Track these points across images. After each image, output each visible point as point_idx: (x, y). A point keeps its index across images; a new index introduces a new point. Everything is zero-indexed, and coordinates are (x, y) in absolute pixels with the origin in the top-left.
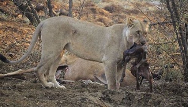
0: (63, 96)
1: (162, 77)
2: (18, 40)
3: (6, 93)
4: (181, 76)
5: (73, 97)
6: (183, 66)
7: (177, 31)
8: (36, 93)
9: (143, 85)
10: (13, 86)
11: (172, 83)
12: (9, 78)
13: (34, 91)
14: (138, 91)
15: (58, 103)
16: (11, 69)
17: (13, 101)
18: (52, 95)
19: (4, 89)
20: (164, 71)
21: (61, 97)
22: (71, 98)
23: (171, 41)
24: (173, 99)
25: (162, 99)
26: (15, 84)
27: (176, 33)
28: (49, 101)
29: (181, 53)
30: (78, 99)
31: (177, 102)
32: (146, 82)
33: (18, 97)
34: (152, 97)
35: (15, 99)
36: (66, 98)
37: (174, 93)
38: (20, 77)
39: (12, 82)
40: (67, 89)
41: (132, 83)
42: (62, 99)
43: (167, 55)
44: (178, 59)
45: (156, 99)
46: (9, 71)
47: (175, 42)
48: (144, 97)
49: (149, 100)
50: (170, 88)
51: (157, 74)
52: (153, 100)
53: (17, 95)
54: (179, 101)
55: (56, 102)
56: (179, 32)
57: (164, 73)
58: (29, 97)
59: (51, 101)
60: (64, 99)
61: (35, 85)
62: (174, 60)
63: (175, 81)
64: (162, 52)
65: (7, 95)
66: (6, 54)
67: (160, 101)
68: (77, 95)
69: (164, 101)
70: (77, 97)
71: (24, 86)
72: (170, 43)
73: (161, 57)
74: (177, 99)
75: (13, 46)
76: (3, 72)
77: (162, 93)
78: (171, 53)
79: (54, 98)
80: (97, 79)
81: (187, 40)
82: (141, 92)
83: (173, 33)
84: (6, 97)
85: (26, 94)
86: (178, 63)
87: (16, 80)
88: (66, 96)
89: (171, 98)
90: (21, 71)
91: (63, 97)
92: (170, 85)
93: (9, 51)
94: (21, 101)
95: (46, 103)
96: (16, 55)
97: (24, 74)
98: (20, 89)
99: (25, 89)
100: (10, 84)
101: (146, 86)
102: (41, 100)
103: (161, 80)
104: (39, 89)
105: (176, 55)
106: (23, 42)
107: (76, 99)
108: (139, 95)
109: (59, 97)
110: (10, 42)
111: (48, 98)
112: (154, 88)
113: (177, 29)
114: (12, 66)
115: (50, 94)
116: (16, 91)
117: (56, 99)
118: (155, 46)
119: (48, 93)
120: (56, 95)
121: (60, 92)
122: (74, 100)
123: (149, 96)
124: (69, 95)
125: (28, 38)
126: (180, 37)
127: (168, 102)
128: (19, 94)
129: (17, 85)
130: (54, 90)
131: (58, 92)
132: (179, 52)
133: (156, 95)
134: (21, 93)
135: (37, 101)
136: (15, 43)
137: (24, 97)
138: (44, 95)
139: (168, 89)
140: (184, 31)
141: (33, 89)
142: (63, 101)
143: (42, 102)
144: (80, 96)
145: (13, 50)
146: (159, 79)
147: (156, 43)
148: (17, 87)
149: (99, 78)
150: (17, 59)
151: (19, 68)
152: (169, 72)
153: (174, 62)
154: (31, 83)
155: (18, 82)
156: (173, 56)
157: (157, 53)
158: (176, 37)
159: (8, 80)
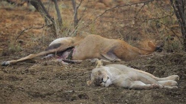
0: (73, 75)
1: (163, 49)
2: (26, 27)
3: (20, 77)
4: (181, 46)
5: (83, 75)
6: (182, 37)
7: (173, 5)
8: (48, 75)
9: (147, 58)
10: (26, 70)
11: (173, 54)
12: (21, 63)
13: (46, 73)
14: (143, 65)
15: (69, 82)
16: (22, 54)
17: (27, 84)
18: (63, 75)
19: (17, 74)
20: (165, 43)
21: (71, 76)
22: (81, 77)
23: (169, 15)
24: (175, 68)
25: (166, 70)
26: (27, 68)
27: (173, 6)
28: (60, 81)
29: (180, 25)
30: (87, 76)
31: (180, 70)
32: (149, 55)
33: (31, 80)
34: (156, 69)
35: (29, 82)
36: (75, 77)
37: (176, 63)
38: (31, 61)
39: (25, 66)
40: (76, 69)
41: (136, 57)
42: (72, 78)
43: (167, 28)
44: (177, 31)
45: (160, 70)
46: (20, 57)
47: (173, 15)
48: (148, 70)
49: (153, 72)
50: (172, 58)
51: (159, 47)
52: (157, 71)
53: (31, 78)
54: (181, 69)
55: (66, 81)
56: (176, 5)
57: (165, 46)
58: (42, 79)
59: (62, 81)
60: (74, 78)
61: (46, 67)
62: (173, 32)
63: (176, 51)
64: (161, 25)
65: (21, 79)
66: (17, 41)
67: (164, 71)
68: (85, 74)
69: (168, 71)
70: (86, 75)
71: (35, 69)
72: (168, 17)
73: (161, 30)
74: (180, 68)
75: (22, 33)
76: (15, 58)
77: (165, 64)
78: (170, 25)
79: (65, 78)
80: (103, 56)
81: (184, 12)
82: (145, 65)
83: (171, 7)
84: (21, 81)
85: (38, 76)
86: (177, 34)
87: (28, 64)
88: (76, 75)
89: (174, 68)
90: (32, 56)
91: (73, 77)
92: (172, 56)
93: (19, 38)
94: (35, 83)
95: (57, 83)
96: (26, 41)
97: (35, 58)
98: (32, 72)
99: (37, 72)
100: (23, 69)
101: (149, 59)
102: (53, 81)
103: (162, 52)
104: (50, 71)
105: (175, 27)
106: (30, 28)
107: (85, 77)
108: (144, 68)
109: (69, 77)
110: (19, 29)
111: (59, 79)
112: (157, 60)
113: (173, 3)
114: (23, 51)
115: (60, 74)
116: (29, 75)
117: (66, 78)
118: (154, 21)
119: (58, 73)
120: (66, 75)
121: (70, 72)
122: (84, 78)
123: (153, 68)
124: (79, 73)
125: (35, 24)
126: (177, 10)
127: (171, 72)
128: (32, 77)
129: (29, 69)
130: (64, 71)
131: (68, 72)
132: (177, 24)
133: (160, 66)
134: (34, 76)
135: (49, 82)
136: (23, 30)
137: (37, 79)
138: (55, 76)
139: (171, 59)
140: (180, 4)
141: (45, 71)
142: (74, 80)
143: (54, 83)
144: (88, 74)
145: (22, 36)
146: (161, 51)
147: (155, 18)
148: (29, 70)
149: (105, 56)
150: (27, 45)
151: (30, 53)
152: (170, 44)
153: (173, 34)
154: (43, 66)
155: (30, 66)
156: (172, 28)
157: (157, 27)
158: (173, 10)
159: (21, 65)
